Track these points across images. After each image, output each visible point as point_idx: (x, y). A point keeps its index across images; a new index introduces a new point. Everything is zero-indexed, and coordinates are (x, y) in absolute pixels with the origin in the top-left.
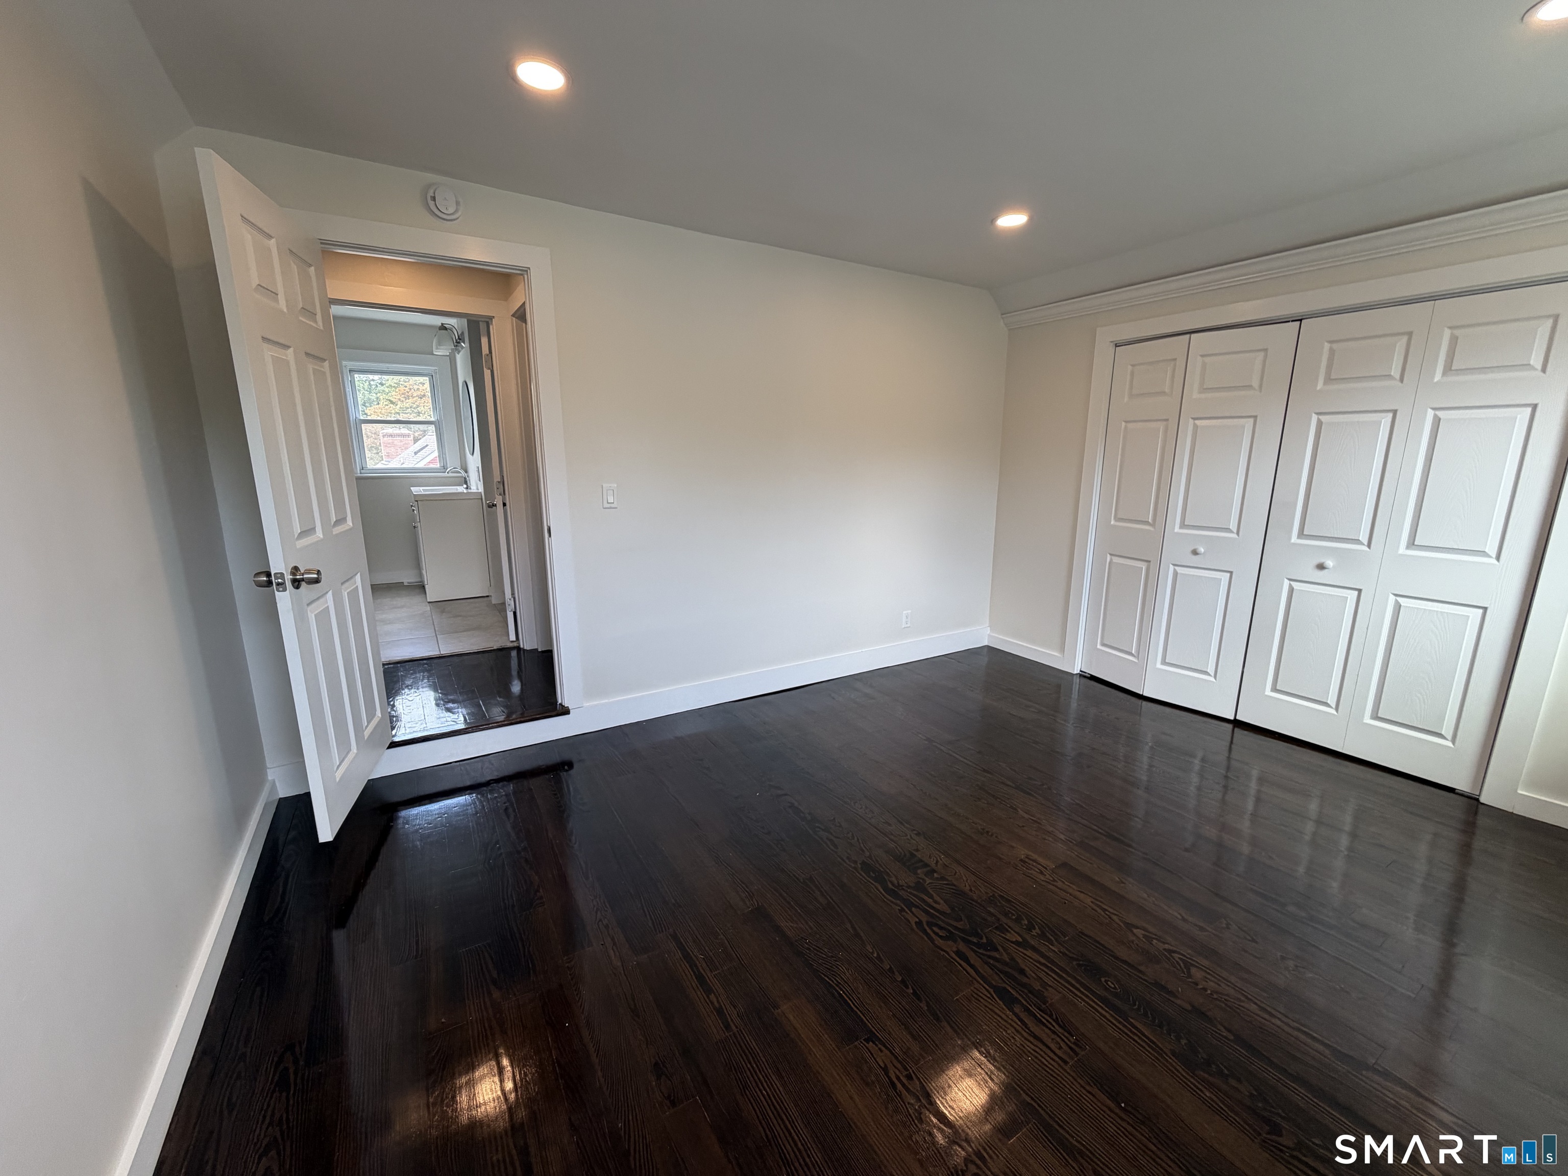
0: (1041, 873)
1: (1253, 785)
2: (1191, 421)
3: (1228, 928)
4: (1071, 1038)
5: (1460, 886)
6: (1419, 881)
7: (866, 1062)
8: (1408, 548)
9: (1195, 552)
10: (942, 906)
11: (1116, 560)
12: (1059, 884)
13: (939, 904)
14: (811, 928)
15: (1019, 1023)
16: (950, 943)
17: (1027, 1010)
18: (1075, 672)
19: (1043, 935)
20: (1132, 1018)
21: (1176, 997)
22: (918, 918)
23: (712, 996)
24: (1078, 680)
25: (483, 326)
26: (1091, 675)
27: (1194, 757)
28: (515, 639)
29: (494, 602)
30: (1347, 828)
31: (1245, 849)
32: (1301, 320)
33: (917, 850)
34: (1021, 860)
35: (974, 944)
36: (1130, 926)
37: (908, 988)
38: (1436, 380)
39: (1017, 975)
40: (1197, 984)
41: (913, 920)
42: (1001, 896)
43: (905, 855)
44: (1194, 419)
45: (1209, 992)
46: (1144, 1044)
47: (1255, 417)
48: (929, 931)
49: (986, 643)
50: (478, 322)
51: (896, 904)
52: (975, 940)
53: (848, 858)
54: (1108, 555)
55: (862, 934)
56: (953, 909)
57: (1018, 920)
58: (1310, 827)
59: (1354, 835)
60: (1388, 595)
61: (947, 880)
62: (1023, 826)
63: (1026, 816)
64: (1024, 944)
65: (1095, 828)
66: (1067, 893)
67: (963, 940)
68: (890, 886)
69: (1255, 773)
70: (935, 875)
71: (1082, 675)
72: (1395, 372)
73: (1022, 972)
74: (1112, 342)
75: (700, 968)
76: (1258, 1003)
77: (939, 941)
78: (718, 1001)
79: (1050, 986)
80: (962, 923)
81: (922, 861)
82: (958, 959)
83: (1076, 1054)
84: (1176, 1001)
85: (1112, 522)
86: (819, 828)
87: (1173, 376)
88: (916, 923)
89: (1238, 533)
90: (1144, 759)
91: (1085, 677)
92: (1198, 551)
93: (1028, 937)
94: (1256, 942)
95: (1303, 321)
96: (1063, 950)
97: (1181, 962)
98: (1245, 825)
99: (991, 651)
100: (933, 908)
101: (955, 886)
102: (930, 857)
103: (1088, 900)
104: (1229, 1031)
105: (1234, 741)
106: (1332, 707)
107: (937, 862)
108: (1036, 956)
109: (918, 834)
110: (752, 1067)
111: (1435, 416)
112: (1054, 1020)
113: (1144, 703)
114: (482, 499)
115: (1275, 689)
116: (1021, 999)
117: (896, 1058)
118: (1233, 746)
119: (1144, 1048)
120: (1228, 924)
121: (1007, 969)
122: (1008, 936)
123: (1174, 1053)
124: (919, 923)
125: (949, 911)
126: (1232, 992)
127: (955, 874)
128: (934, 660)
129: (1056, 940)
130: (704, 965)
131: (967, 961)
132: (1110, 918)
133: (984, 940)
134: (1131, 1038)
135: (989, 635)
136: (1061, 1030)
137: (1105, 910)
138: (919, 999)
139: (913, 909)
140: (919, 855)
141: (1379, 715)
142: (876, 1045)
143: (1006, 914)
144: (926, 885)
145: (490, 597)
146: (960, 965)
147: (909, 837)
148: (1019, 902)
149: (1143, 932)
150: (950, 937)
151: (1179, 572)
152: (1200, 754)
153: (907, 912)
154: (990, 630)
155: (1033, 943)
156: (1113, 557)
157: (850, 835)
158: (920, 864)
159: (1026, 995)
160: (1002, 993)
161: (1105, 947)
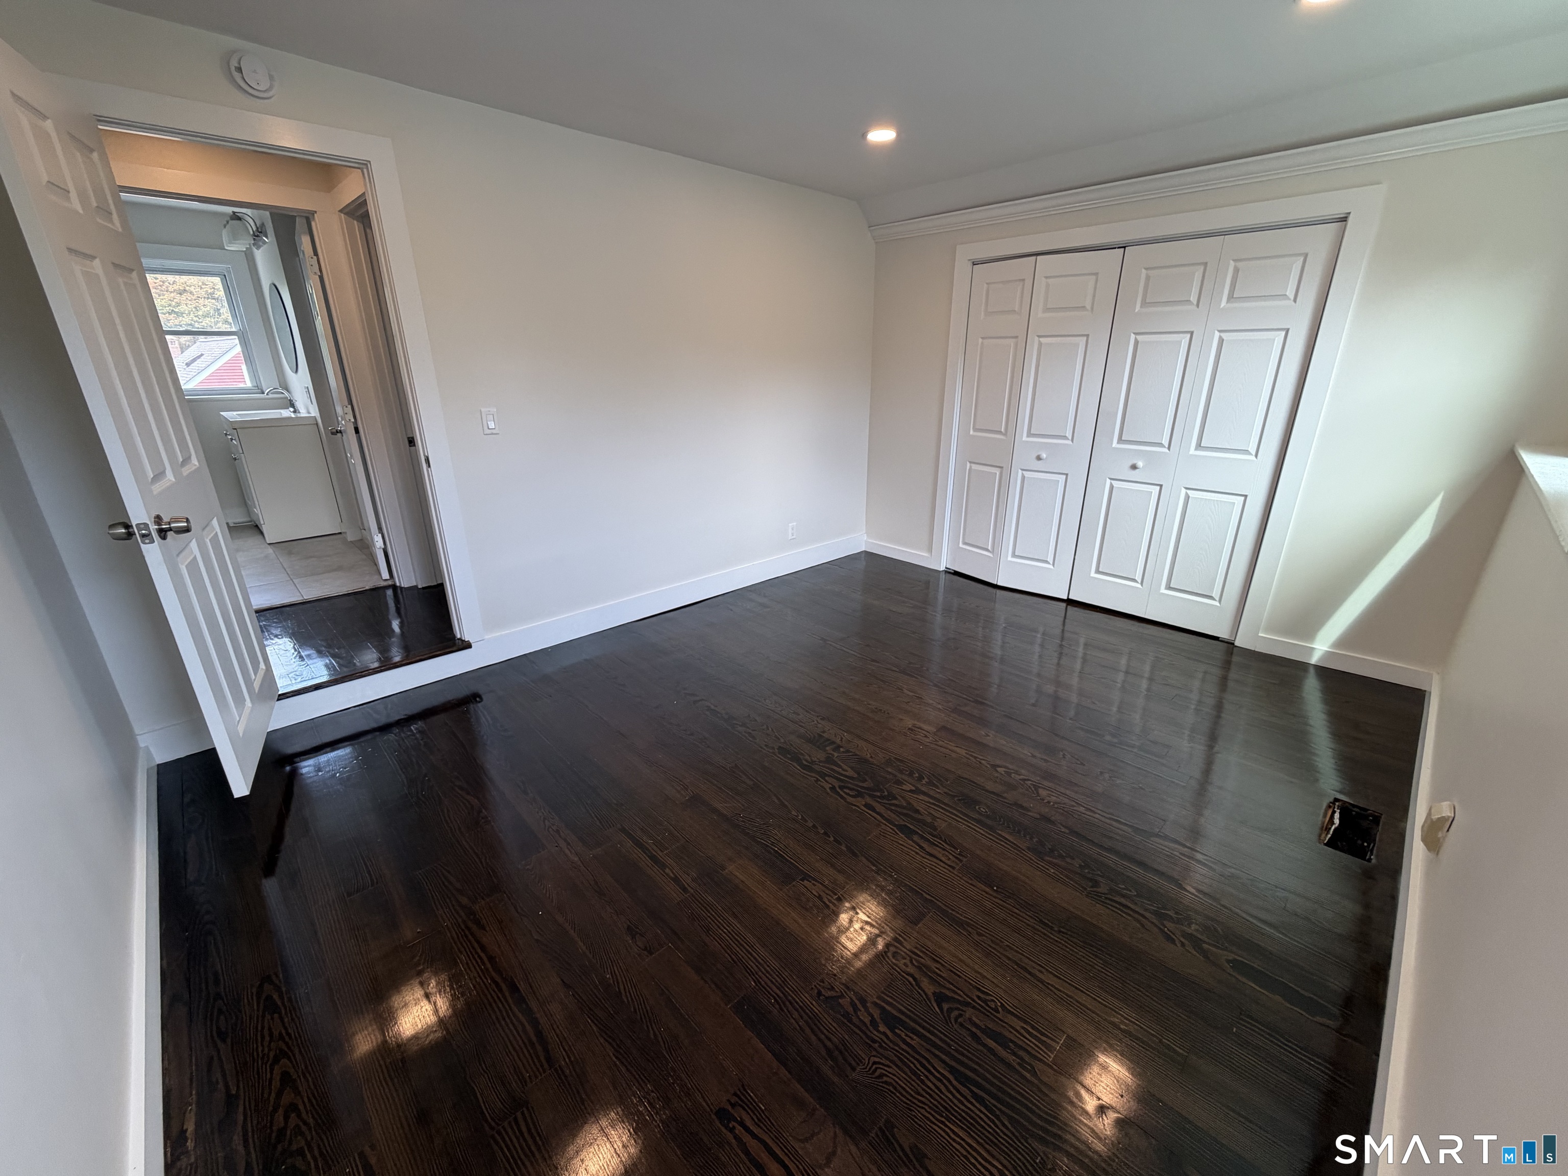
0: (926, 736)
1: (1081, 649)
2: (1037, 338)
3: (1064, 757)
4: (956, 852)
5: (1219, 707)
6: (1193, 707)
7: (804, 894)
8: (1196, 449)
9: (1039, 458)
10: (851, 773)
11: (974, 467)
12: (940, 743)
13: (847, 771)
14: (743, 805)
15: (918, 847)
16: (859, 799)
17: (922, 837)
18: (941, 570)
19: (930, 783)
20: (998, 830)
21: (1029, 811)
22: (830, 784)
23: (667, 870)
24: (944, 576)
25: (300, 223)
26: (955, 571)
27: (1036, 631)
28: (388, 577)
29: (350, 538)
30: (1147, 675)
31: (1074, 698)
32: (1124, 247)
33: (824, 732)
34: (909, 729)
35: (879, 797)
36: (995, 766)
37: (830, 837)
38: (1221, 307)
39: (913, 815)
40: (1043, 800)
41: (827, 786)
42: (895, 758)
43: (815, 737)
44: (1039, 336)
45: (1052, 804)
46: (1009, 847)
47: (1087, 336)
48: (841, 793)
49: (863, 549)
50: (293, 218)
51: (812, 776)
52: (879, 794)
53: (766, 746)
54: (968, 463)
55: (786, 803)
56: (858, 774)
57: (911, 774)
58: (1120, 677)
59: (1151, 679)
60: (1181, 489)
61: (851, 752)
62: (909, 702)
63: (911, 694)
64: (917, 791)
65: (965, 696)
66: (947, 749)
67: (870, 796)
68: (805, 763)
69: (1082, 641)
70: (842, 750)
71: (948, 572)
72: (1193, 298)
73: (917, 811)
74: (969, 260)
75: (652, 851)
76: (1085, 806)
77: (850, 799)
78: (673, 873)
79: (938, 818)
80: (867, 783)
81: (829, 740)
82: (866, 810)
83: (961, 861)
84: (1029, 813)
85: (972, 432)
86: (737, 724)
87: (1022, 297)
88: (830, 788)
89: (1072, 440)
90: (998, 637)
91: (950, 573)
92: (1041, 457)
93: (919, 786)
94: (1084, 765)
95: (1126, 248)
96: (946, 790)
97: (1032, 787)
98: (1075, 681)
99: (869, 556)
100: (842, 775)
101: (858, 755)
102: (835, 736)
103: (963, 752)
104: (1066, 827)
105: (1067, 617)
106: (1138, 583)
107: (842, 738)
108: (927, 799)
109: (823, 719)
110: (711, 914)
111: (1220, 337)
112: (943, 841)
113: (999, 592)
114: (317, 424)
115: (1098, 571)
116: (917, 830)
117: (826, 887)
118: (1066, 621)
119: (1008, 849)
120: (1064, 755)
121: (905, 811)
122: (904, 787)
123: (1029, 848)
124: (833, 788)
125: (856, 776)
126: (1066, 801)
127: (858, 746)
128: (819, 567)
129: (941, 785)
130: (655, 848)
131: (874, 810)
132: (980, 763)
133: (886, 793)
134: (999, 843)
135: (866, 541)
136: (948, 847)
137: (975, 758)
138: (840, 843)
139: (827, 778)
140: (824, 735)
141: (1171, 586)
142: (811, 882)
143: (901, 772)
144: (834, 758)
145: (343, 535)
146: (870, 814)
147: (816, 722)
148: (910, 760)
149: (1004, 769)
150: (859, 795)
151: (1026, 476)
152: (1041, 629)
153: (821, 781)
154: (867, 536)
155: (923, 789)
156: (972, 465)
157: (765, 727)
158: (829, 742)
159: (922, 827)
160: (903, 829)
161: (977, 784)
